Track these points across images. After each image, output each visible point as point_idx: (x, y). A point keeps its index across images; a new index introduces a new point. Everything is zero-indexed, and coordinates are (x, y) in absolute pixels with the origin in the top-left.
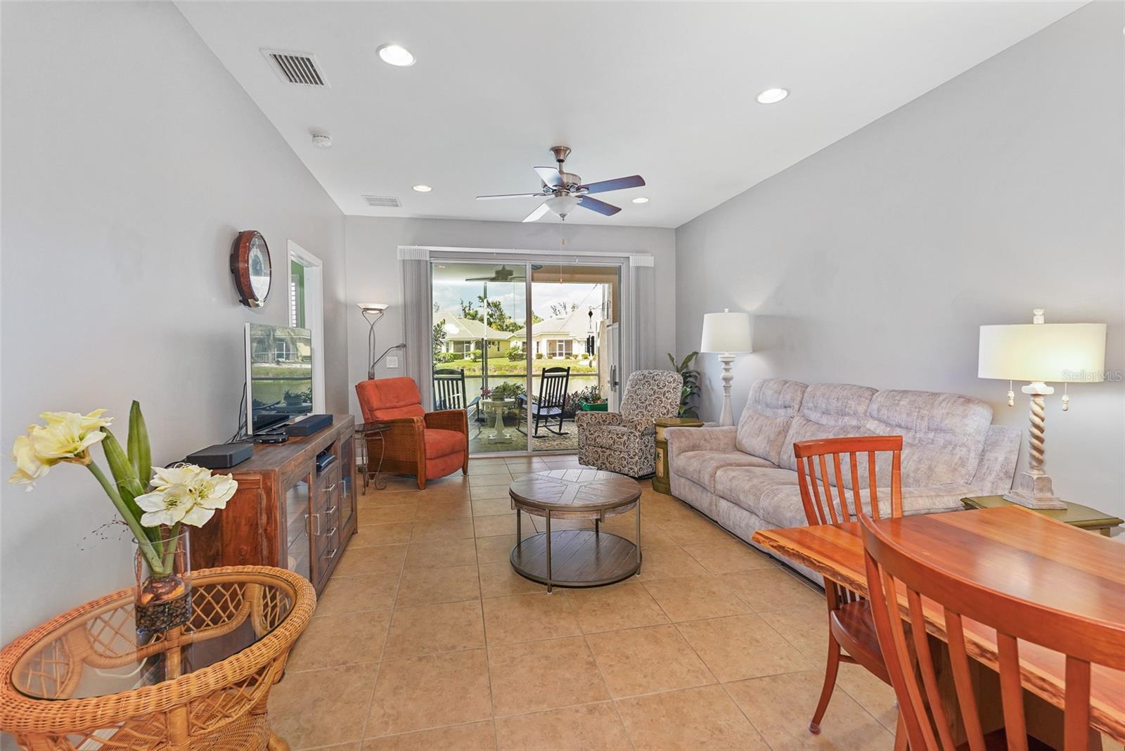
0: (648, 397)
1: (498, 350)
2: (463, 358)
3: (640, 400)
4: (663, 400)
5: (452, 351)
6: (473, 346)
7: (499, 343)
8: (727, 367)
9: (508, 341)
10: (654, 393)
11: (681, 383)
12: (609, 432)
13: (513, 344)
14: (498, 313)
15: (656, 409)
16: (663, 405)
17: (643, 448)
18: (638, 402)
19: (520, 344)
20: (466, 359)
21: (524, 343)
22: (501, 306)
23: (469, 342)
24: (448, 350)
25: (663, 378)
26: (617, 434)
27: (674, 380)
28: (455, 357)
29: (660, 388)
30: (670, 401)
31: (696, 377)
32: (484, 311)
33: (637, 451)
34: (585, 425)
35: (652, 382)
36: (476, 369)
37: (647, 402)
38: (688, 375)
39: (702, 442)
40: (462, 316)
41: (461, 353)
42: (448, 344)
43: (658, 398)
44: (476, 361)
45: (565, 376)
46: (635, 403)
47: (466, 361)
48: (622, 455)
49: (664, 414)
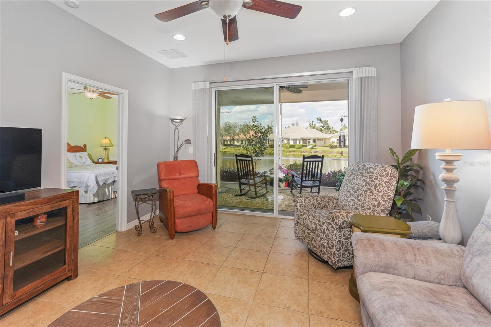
0: (360, 187)
1: (325, 143)
2: (307, 147)
3: (353, 189)
4: (374, 192)
5: (301, 143)
6: (311, 141)
7: (325, 139)
8: (448, 167)
9: (329, 139)
10: (366, 184)
11: (395, 177)
12: (314, 217)
13: (332, 140)
14: (327, 126)
15: (367, 200)
16: (373, 197)
17: (342, 239)
18: (351, 190)
19: (336, 141)
20: (308, 147)
21: (338, 140)
22: (328, 122)
23: (310, 139)
24: (300, 143)
25: (376, 171)
26: (319, 221)
27: (387, 175)
28: (303, 146)
29: (372, 181)
30: (381, 194)
31: (417, 172)
32: (318, 125)
33: (334, 242)
34: (298, 206)
35: (365, 174)
36: (312, 152)
37: (359, 192)
38: (408, 168)
39: (401, 263)
40: (309, 127)
41: (306, 144)
42: (300, 140)
43: (370, 189)
44: (312, 148)
45: (320, 161)
46: (349, 191)
47: (308, 148)
48: (321, 242)
49: (375, 206)
